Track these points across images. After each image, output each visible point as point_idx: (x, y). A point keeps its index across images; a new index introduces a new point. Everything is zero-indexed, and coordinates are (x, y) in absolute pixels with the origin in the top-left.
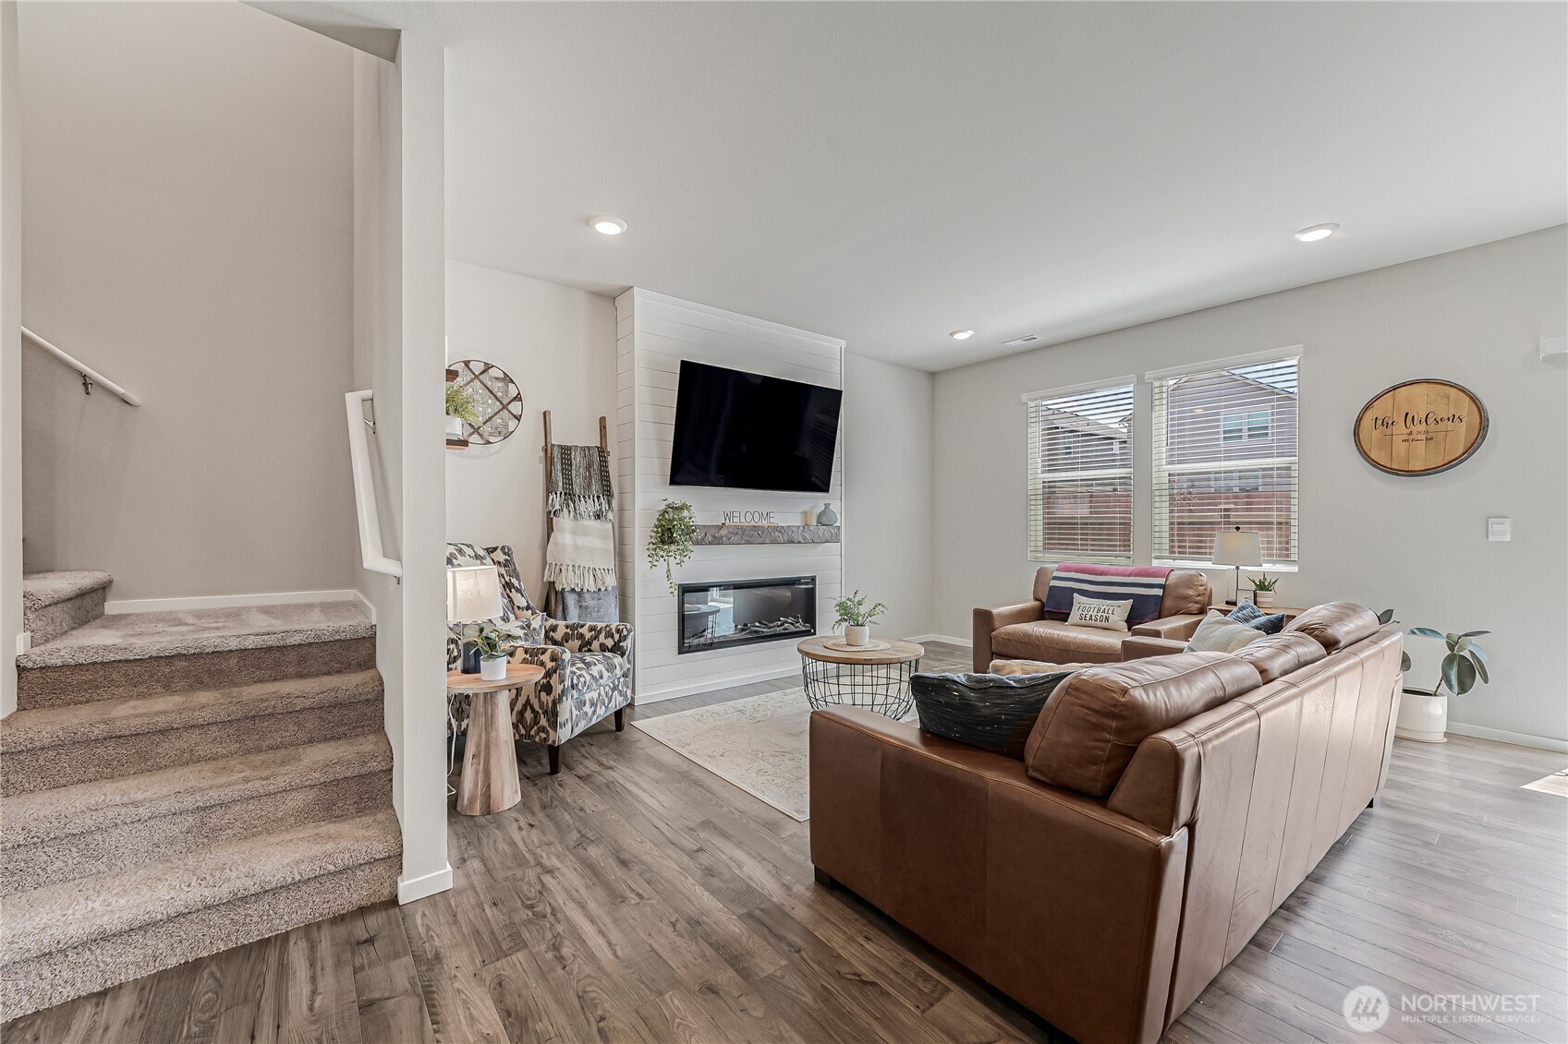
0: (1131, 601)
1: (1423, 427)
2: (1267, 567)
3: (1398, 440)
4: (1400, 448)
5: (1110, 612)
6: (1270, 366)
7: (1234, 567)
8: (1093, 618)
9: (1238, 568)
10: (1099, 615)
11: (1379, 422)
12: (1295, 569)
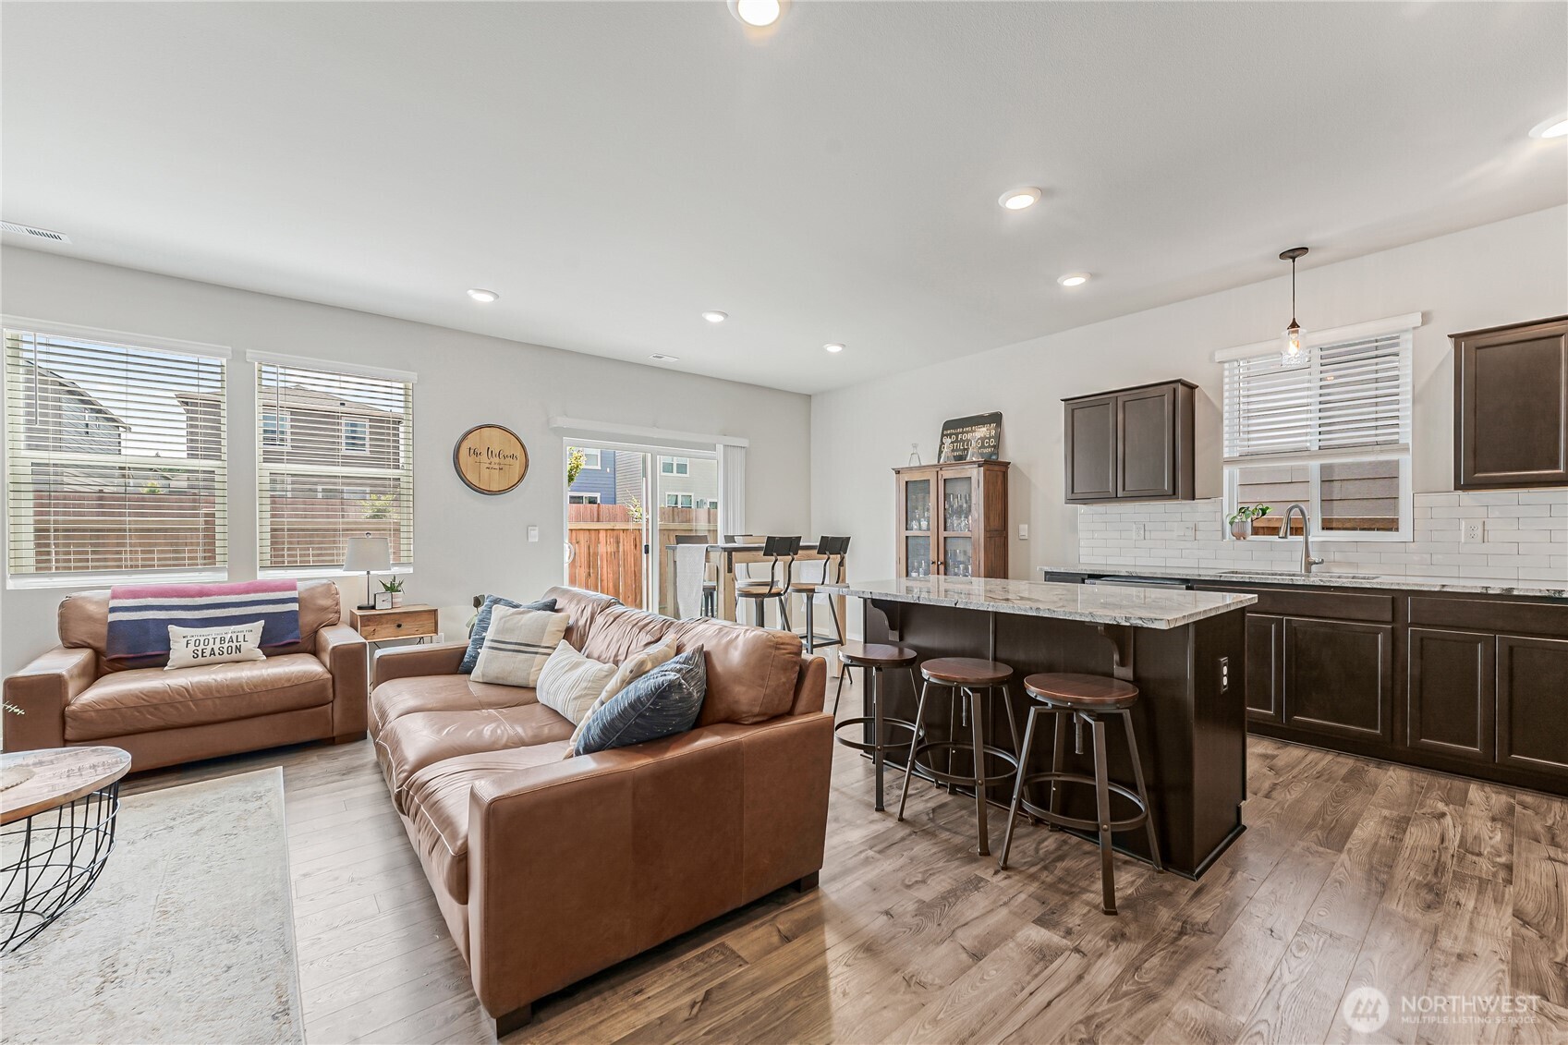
0: (262, 622)
1: (497, 460)
2: (395, 570)
3: (484, 466)
4: (485, 473)
5: (241, 639)
6: (388, 384)
7: (365, 573)
8: (217, 651)
9: (368, 573)
10: (226, 645)
11: (472, 451)
12: (411, 570)
